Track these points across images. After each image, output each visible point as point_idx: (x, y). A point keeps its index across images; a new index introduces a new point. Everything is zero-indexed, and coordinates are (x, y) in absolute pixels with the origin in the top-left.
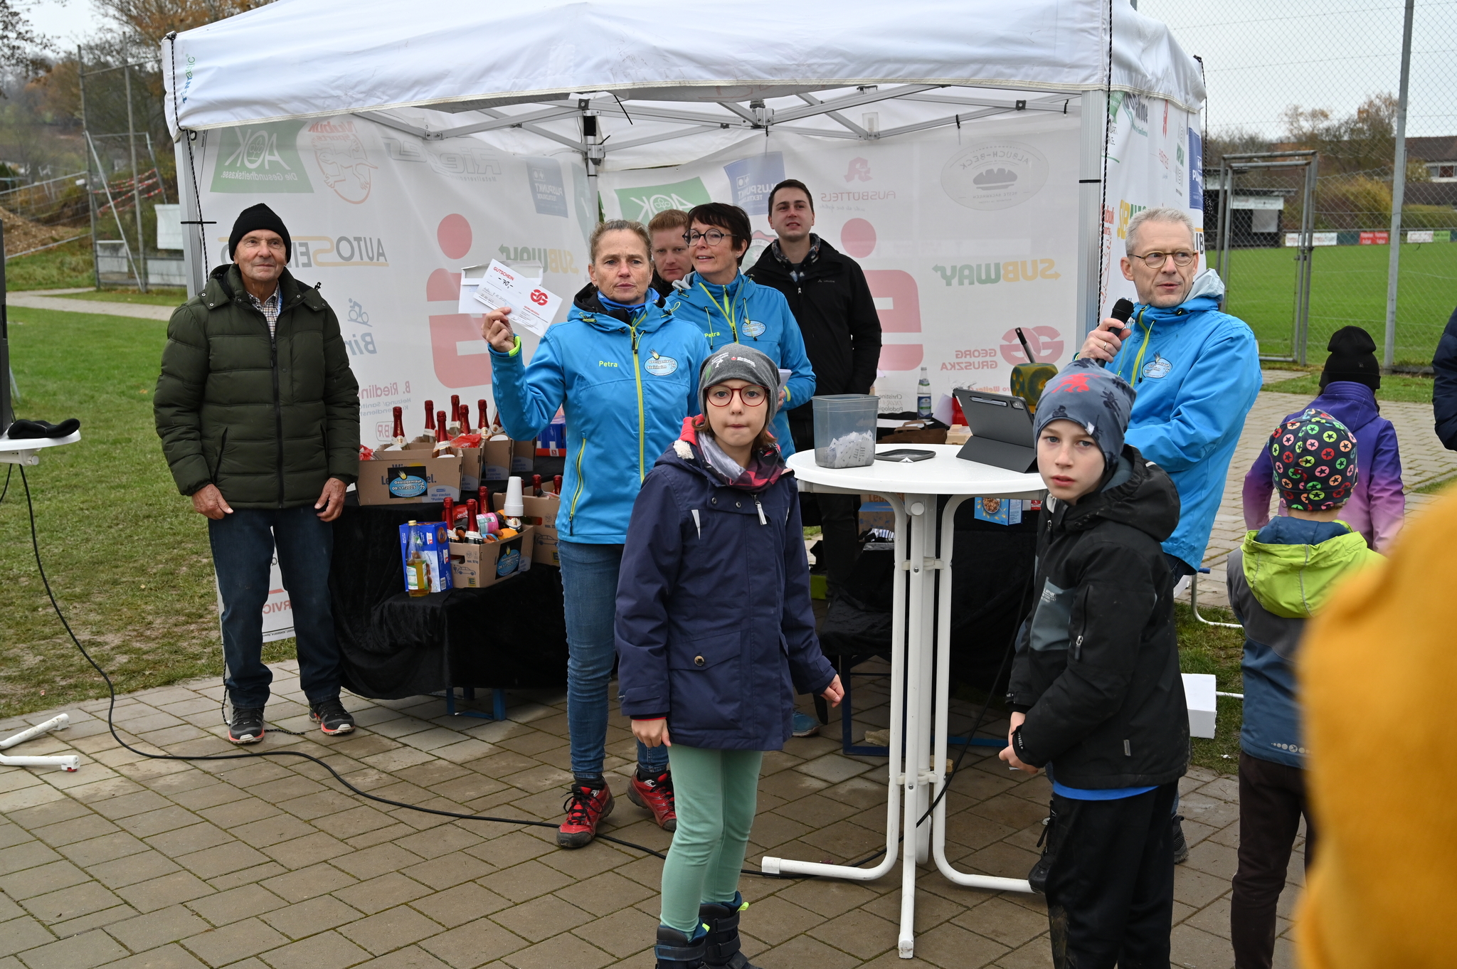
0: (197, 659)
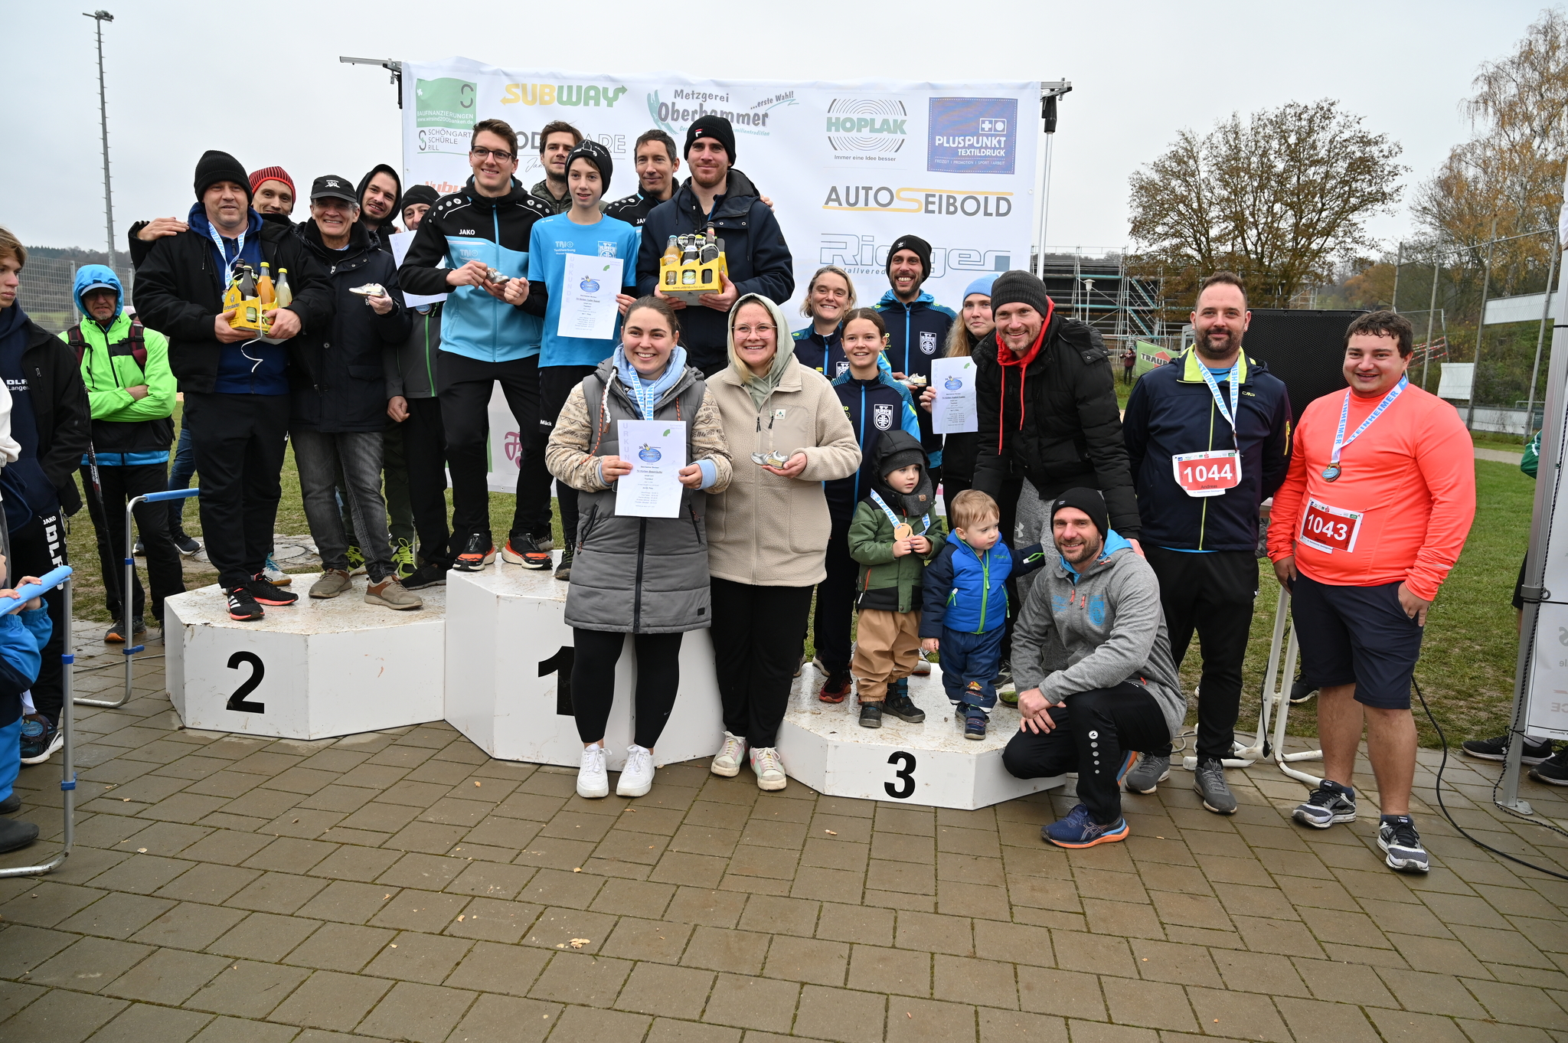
0: (1464, 733)
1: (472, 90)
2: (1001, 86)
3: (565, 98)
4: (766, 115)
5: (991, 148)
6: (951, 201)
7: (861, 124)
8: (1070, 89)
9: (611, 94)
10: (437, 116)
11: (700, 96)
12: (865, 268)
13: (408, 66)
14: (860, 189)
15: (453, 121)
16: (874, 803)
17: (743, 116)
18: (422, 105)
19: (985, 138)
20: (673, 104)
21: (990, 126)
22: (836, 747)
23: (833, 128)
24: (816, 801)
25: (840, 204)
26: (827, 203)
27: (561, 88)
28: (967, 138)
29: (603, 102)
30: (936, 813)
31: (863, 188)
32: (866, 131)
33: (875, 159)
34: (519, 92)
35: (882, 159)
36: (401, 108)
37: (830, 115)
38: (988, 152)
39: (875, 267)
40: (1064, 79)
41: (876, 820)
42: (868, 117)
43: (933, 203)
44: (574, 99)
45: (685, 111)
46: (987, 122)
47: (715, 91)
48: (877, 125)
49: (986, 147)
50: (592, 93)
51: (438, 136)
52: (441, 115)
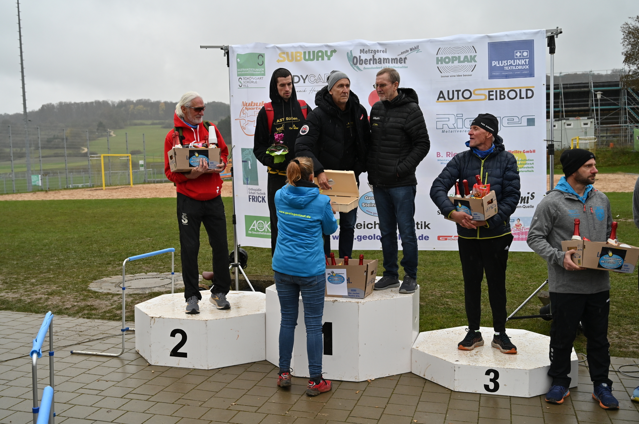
1: (263, 57)
2: (525, 34)
3: (307, 58)
4: (405, 58)
5: (521, 65)
6: (502, 93)
7: (453, 59)
8: (561, 32)
9: (329, 54)
10: (247, 71)
11: (373, 52)
12: (460, 130)
13: (232, 47)
14: (455, 91)
15: (255, 73)
16: (479, 395)
17: (394, 59)
18: (239, 66)
19: (518, 60)
20: (360, 57)
21: (520, 54)
22: (459, 367)
23: (440, 62)
24: (451, 394)
25: (445, 99)
26: (438, 99)
27: (305, 53)
28: (509, 61)
29: (326, 58)
30: (510, 399)
31: (456, 91)
32: (456, 63)
33: (461, 76)
34: (285, 56)
35: (465, 76)
36: (228, 66)
37: (437, 56)
38: (520, 67)
39: (464, 129)
40: (558, 28)
41: (481, 401)
42: (457, 55)
43: (493, 95)
44: (312, 58)
45: (366, 59)
46: (518, 53)
47: (379, 48)
48: (462, 59)
49: (519, 65)
50: (320, 54)
51: (248, 80)
52: (249, 70)
